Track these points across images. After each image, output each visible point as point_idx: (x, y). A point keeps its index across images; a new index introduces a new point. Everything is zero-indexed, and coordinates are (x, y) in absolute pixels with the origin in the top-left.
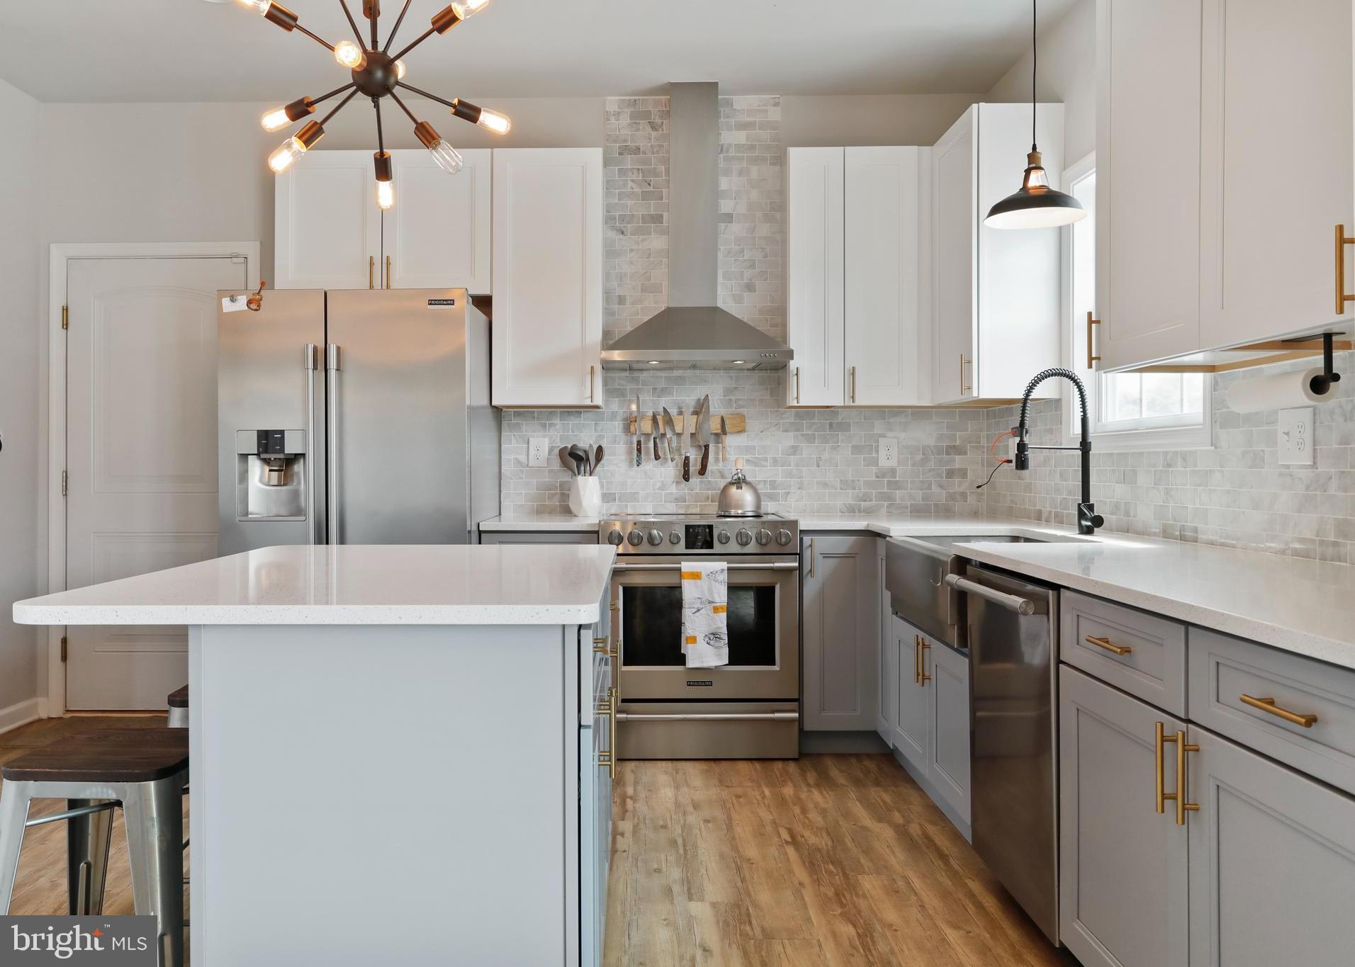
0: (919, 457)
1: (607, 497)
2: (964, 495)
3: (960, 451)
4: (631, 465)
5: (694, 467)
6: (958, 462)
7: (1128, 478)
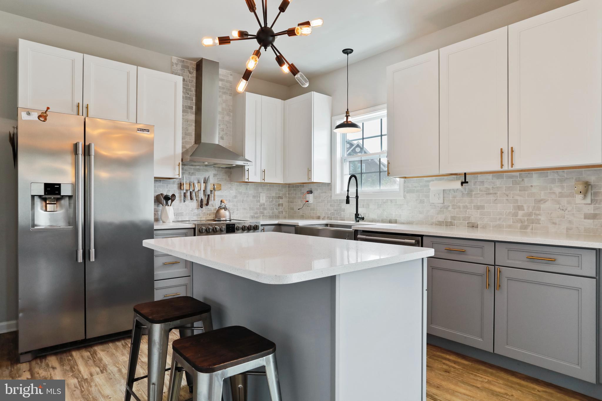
0: (271, 200)
2: (282, 212)
3: (282, 198)
4: (182, 202)
5: (205, 202)
6: (281, 201)
7: (365, 206)
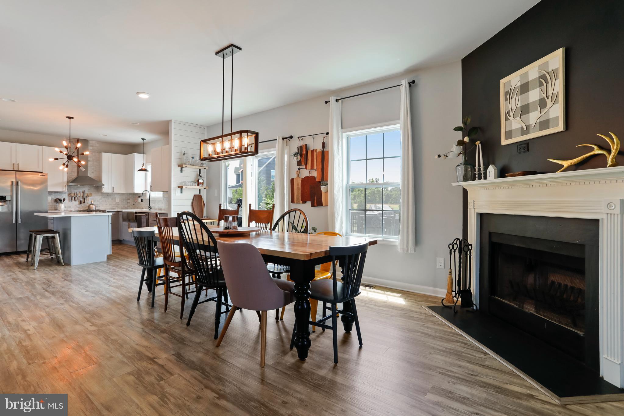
0: (123, 200)
1: (65, 207)
2: (130, 206)
3: (129, 199)
4: (69, 201)
5: (83, 202)
6: (129, 201)
7: (155, 203)
